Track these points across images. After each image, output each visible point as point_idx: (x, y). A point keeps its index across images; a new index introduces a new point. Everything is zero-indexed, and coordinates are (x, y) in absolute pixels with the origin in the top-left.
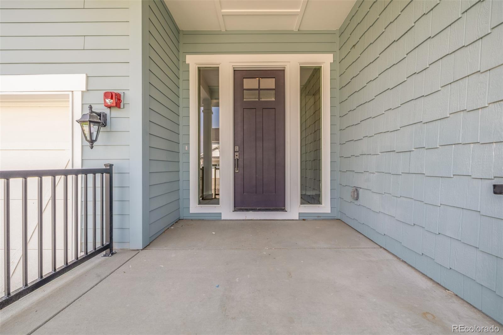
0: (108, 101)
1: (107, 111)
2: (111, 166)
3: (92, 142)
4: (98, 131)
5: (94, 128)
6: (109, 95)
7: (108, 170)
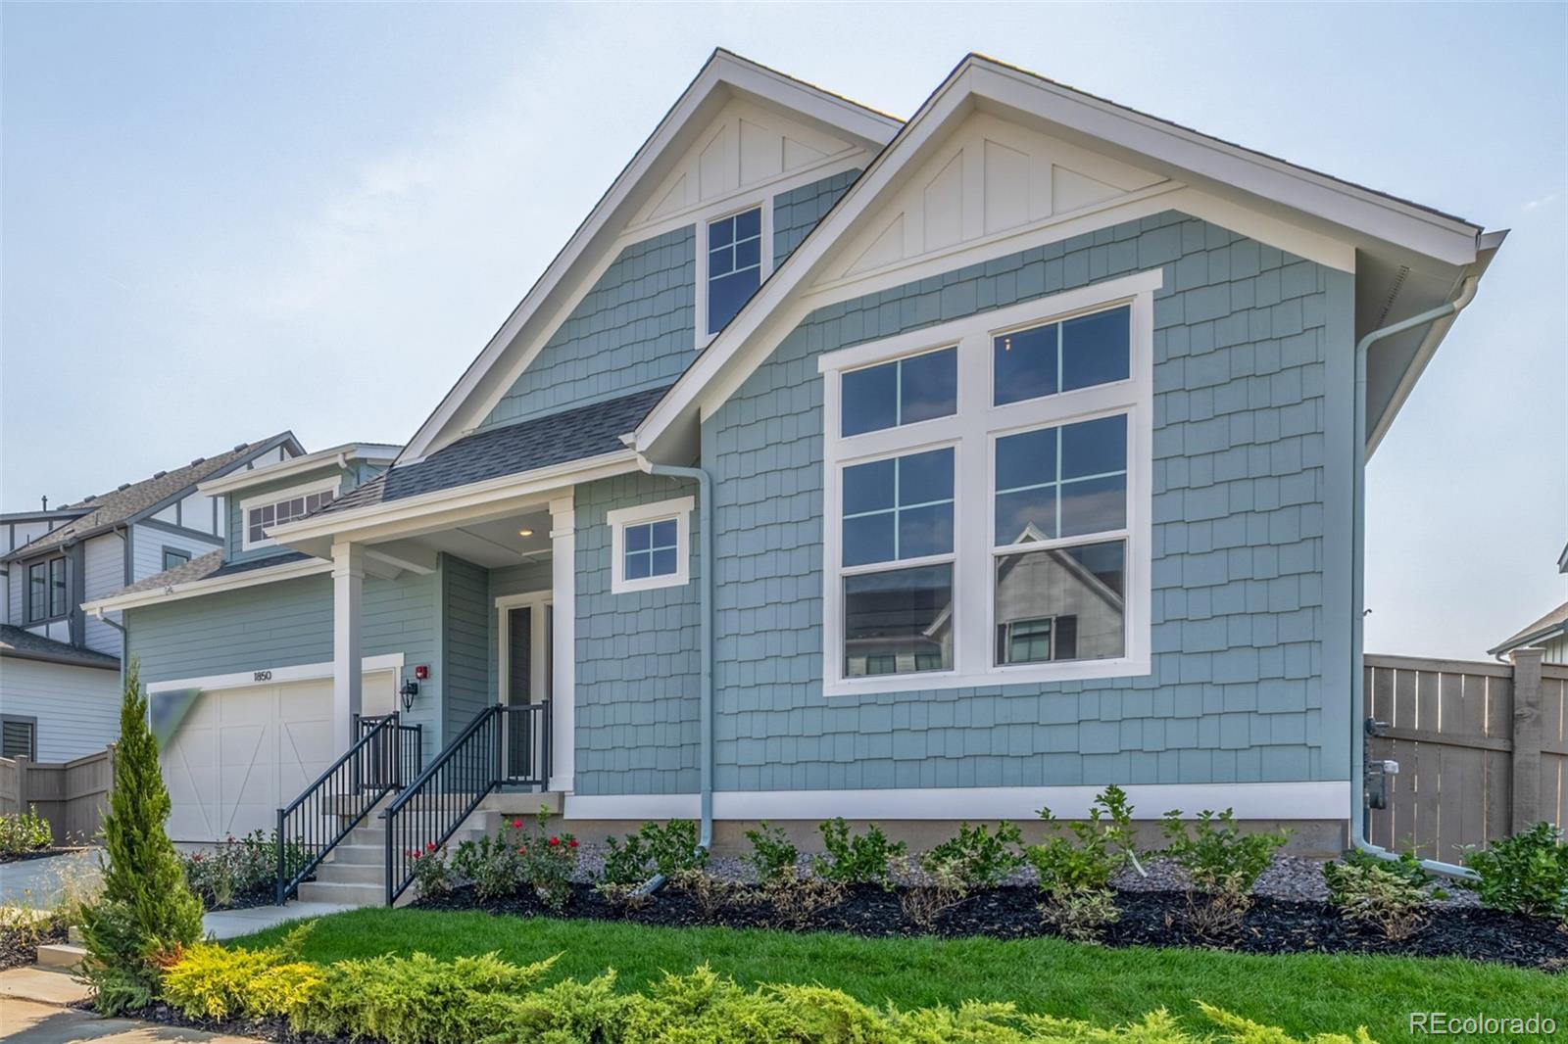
0: (419, 674)
1: (418, 681)
2: (420, 725)
3: (408, 707)
4: (412, 699)
5: (410, 696)
6: (420, 669)
7: (419, 729)
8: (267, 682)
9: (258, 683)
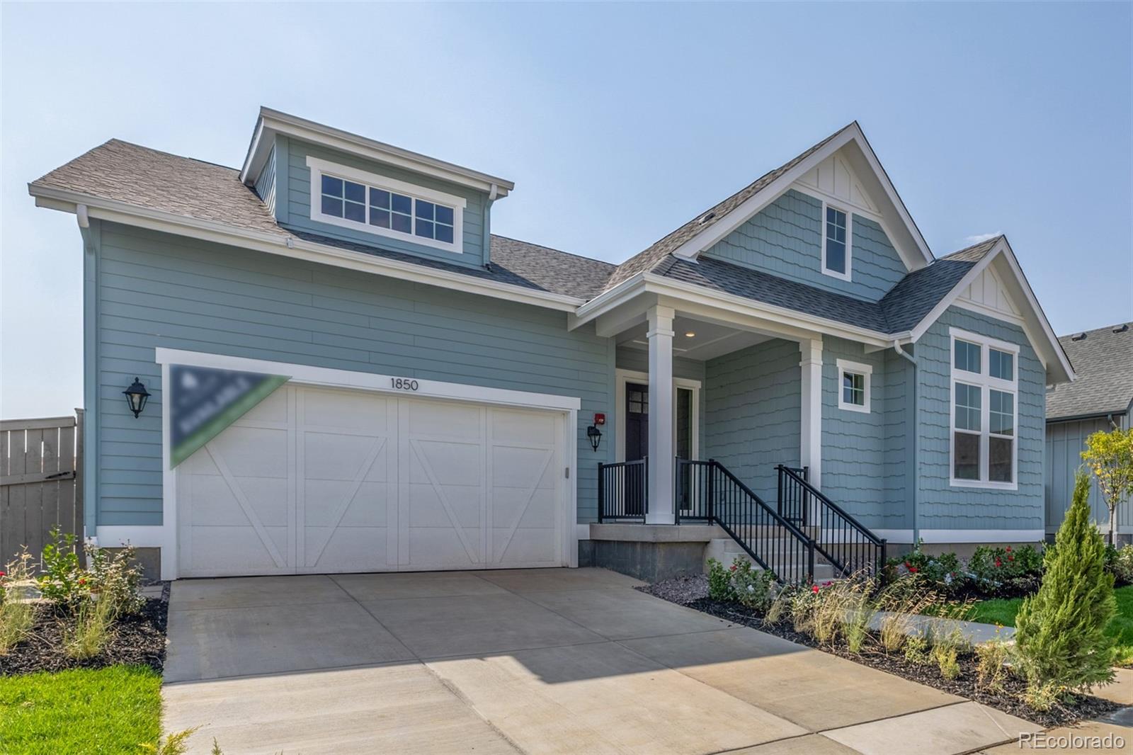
0: (600, 421)
6: (599, 416)
8: (411, 392)
9: (395, 390)
